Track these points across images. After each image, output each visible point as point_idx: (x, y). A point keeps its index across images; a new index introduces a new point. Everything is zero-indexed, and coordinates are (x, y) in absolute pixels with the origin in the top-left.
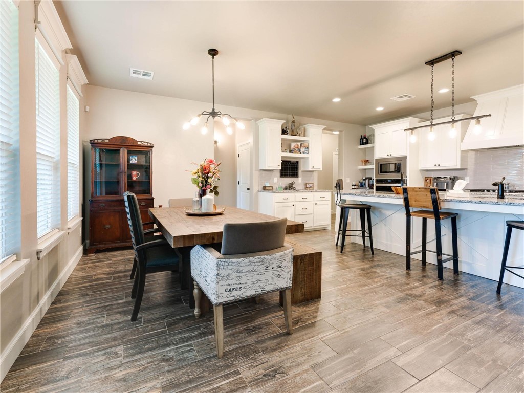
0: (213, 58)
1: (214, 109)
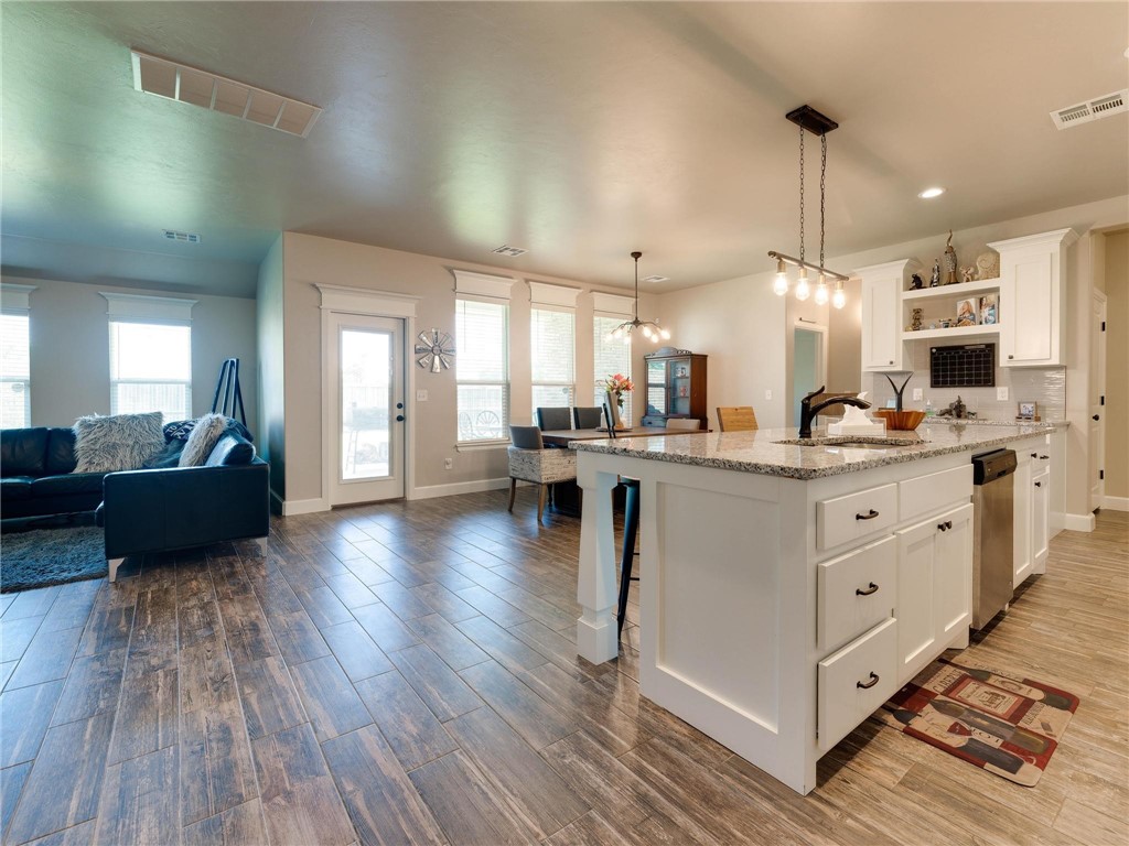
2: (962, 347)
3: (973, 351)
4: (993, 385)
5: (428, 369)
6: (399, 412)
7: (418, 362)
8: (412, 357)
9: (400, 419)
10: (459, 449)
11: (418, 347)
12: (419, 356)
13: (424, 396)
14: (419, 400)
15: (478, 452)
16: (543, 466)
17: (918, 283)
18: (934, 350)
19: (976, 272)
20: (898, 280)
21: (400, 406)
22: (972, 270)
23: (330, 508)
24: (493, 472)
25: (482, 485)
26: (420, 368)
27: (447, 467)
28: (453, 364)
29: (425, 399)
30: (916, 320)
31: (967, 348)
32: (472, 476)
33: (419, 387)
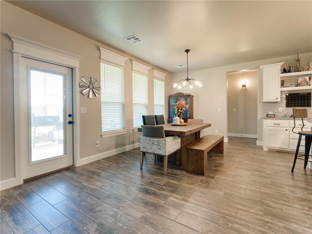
0: (187, 53)
1: (188, 77)
2: (298, 94)
3: (302, 95)
4: (310, 106)
5: (87, 96)
6: (70, 119)
7: (81, 92)
8: (77, 90)
9: (70, 123)
10: (103, 136)
11: (81, 84)
12: (82, 89)
13: (84, 110)
14: (82, 112)
15: (111, 137)
16: (167, 146)
17: (285, 71)
18: (287, 95)
19: (309, 67)
20: (279, 70)
21: (70, 116)
22: (308, 67)
23: (22, 182)
24: (118, 146)
25: (113, 152)
26: (82, 96)
27: (97, 146)
28: (99, 94)
29: (85, 112)
30: (283, 84)
31: (300, 94)
32: (109, 149)
33: (81, 105)
